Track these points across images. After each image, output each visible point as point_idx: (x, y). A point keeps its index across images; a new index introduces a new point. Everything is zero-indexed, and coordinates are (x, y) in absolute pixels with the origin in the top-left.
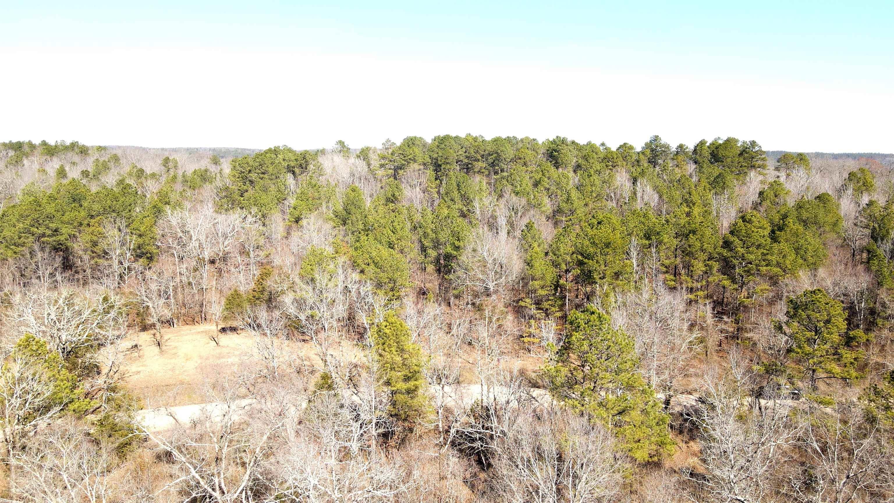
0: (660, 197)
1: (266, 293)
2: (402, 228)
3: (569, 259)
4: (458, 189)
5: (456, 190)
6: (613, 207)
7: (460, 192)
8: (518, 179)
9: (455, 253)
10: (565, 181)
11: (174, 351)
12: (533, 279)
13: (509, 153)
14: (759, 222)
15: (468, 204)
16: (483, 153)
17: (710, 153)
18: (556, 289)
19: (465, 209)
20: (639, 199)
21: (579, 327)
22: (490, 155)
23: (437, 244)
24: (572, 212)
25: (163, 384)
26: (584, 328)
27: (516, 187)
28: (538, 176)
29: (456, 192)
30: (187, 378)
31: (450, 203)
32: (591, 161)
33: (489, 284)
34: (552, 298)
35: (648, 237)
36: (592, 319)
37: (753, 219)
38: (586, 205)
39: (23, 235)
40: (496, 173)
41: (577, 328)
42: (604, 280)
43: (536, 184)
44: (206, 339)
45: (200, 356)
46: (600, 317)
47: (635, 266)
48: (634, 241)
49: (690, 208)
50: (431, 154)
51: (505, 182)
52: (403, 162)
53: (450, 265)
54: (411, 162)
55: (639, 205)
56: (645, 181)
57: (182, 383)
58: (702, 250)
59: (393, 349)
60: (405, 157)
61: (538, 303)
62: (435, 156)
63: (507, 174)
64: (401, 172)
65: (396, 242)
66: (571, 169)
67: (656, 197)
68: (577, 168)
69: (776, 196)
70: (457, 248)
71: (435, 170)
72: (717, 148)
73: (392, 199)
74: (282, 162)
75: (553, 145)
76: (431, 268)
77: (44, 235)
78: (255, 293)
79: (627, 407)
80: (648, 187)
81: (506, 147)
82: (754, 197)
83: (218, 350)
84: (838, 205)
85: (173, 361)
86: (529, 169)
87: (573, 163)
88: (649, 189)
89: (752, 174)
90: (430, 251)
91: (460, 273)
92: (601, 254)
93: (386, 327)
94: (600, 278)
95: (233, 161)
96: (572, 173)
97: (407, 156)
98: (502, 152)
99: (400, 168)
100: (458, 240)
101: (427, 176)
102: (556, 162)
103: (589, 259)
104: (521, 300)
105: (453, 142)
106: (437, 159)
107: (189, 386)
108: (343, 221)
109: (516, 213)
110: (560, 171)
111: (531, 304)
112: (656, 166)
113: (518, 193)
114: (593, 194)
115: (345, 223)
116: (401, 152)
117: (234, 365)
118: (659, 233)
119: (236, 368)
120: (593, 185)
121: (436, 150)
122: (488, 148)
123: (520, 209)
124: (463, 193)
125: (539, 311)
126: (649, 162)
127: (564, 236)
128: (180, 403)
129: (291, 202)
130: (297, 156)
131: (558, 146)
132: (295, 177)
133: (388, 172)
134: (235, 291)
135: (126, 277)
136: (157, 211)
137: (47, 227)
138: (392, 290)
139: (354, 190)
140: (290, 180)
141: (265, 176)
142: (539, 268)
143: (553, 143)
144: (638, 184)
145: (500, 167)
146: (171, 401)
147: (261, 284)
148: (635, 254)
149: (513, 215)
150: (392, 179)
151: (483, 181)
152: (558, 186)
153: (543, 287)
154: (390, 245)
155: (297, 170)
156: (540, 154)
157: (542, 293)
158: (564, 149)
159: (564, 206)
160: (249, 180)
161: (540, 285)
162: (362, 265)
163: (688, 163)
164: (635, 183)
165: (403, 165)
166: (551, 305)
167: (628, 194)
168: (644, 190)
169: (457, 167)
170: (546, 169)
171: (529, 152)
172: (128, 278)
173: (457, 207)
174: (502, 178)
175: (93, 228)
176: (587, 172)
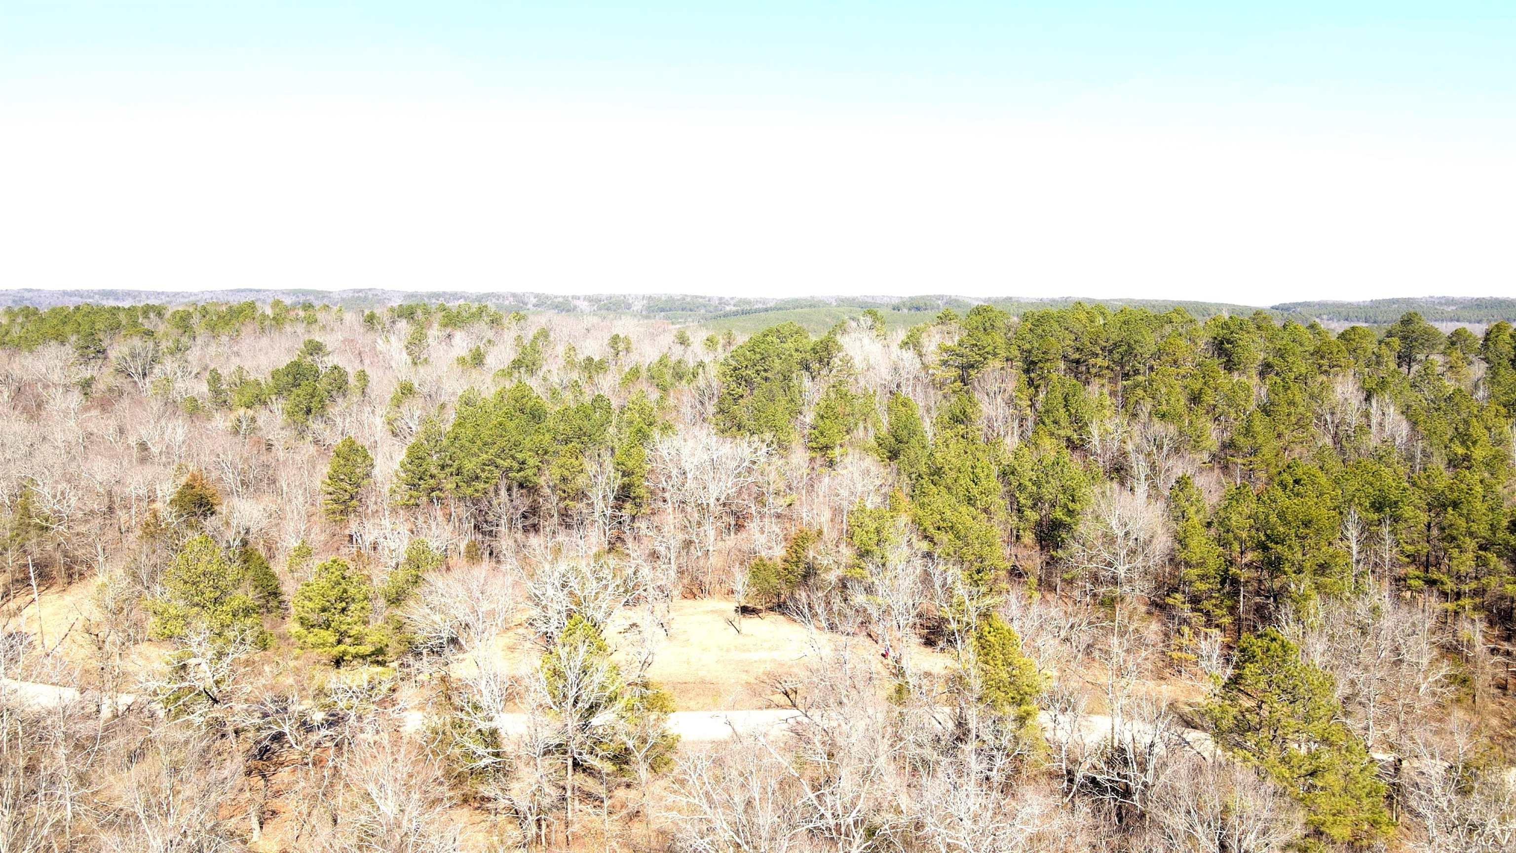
0: (1414, 424)
1: (802, 566)
2: (988, 476)
3: (1244, 535)
4: (1066, 406)
5: (1062, 406)
6: (1325, 445)
7: (1068, 410)
8: (1164, 390)
9: (1068, 519)
10: (1242, 395)
11: (685, 636)
12: (1188, 565)
13: (1149, 342)
15: (1080, 428)
16: (1105, 344)
18: (1223, 583)
19: (1075, 436)
20: (1374, 429)
21: (1254, 657)
22: (1116, 345)
23: (1037, 502)
24: (1255, 451)
25: (683, 681)
26: (1262, 660)
27: (1160, 404)
28: (1197, 385)
29: (1062, 411)
30: (708, 675)
31: (1053, 428)
32: (1290, 359)
33: (1119, 568)
34: (1217, 595)
35: (1378, 506)
36: (1272, 648)
38: (1279, 436)
39: (487, 468)
40: (1126, 376)
41: (1252, 658)
42: (1302, 575)
43: (1195, 399)
44: (723, 624)
45: (719, 647)
46: (1283, 646)
47: (1354, 553)
48: (1354, 514)
49: (1468, 448)
50: (1020, 343)
51: (1140, 392)
52: (977, 358)
53: (1060, 536)
54: (990, 356)
55: (1372, 441)
56: (1387, 397)
57: (703, 682)
58: (1472, 535)
59: (999, 662)
60: (979, 349)
61: (1195, 601)
62: (1027, 346)
63: (1144, 378)
64: (973, 372)
65: (978, 497)
66: (1254, 373)
67: (1404, 428)
68: (1266, 369)
70: (1070, 513)
71: (1027, 371)
73: (960, 418)
74: (793, 353)
75: (1225, 331)
76: (1028, 538)
77: (511, 469)
78: (787, 565)
79: (1318, 767)
80: (1392, 410)
81: (1143, 337)
83: (740, 640)
85: (687, 650)
86: (1182, 371)
87: (1258, 362)
88: (1393, 412)
90: (1028, 513)
91: (1075, 547)
92: (1297, 536)
93: (989, 633)
94: (1295, 572)
95: (707, 340)
96: (1256, 380)
97: (984, 348)
98: (1136, 342)
99: (972, 366)
100: (1073, 501)
101: (1014, 380)
102: (1229, 361)
103: (1277, 543)
104: (1168, 595)
105: (1056, 326)
106: (1030, 352)
107: (712, 686)
108: (890, 452)
109: (1160, 447)
110: (1236, 377)
111: (1184, 603)
112: (1412, 364)
113: (1163, 416)
114: (1292, 418)
115: (894, 455)
116: (975, 342)
117: (765, 662)
118: (1396, 503)
119: (769, 667)
120: (1291, 403)
121: (1029, 336)
122: (1113, 336)
123: (1166, 441)
124: (1073, 411)
125: (1195, 614)
126: (1399, 358)
127: (1237, 501)
128: (703, 707)
129: (809, 418)
130: (816, 344)
131: (1232, 333)
132: (813, 378)
133: (954, 373)
134: (761, 560)
135: (607, 529)
136: (642, 436)
137: (514, 458)
138: (978, 572)
139: (904, 405)
140: (807, 383)
141: (769, 375)
142: (1197, 550)
143: (1225, 326)
144: (1374, 402)
145: (1133, 366)
146: (692, 704)
147: (796, 552)
148: (1355, 534)
149: (1155, 451)
150: (959, 384)
151: (1106, 391)
152: (1231, 402)
153: (1203, 578)
154: (970, 501)
155: (815, 366)
156: (1202, 344)
157: (1202, 586)
158: (1243, 339)
159: (1241, 441)
160: (746, 380)
161: (1198, 576)
162: (931, 530)
163: (1470, 363)
164: (1368, 399)
165: (977, 361)
166: (1215, 605)
167: (1354, 419)
168: (1384, 414)
169: (1062, 365)
170: (1212, 374)
171: (1183, 343)
172: (610, 530)
173: (1062, 433)
174: (1137, 385)
175: (564, 459)
176: (1283, 380)
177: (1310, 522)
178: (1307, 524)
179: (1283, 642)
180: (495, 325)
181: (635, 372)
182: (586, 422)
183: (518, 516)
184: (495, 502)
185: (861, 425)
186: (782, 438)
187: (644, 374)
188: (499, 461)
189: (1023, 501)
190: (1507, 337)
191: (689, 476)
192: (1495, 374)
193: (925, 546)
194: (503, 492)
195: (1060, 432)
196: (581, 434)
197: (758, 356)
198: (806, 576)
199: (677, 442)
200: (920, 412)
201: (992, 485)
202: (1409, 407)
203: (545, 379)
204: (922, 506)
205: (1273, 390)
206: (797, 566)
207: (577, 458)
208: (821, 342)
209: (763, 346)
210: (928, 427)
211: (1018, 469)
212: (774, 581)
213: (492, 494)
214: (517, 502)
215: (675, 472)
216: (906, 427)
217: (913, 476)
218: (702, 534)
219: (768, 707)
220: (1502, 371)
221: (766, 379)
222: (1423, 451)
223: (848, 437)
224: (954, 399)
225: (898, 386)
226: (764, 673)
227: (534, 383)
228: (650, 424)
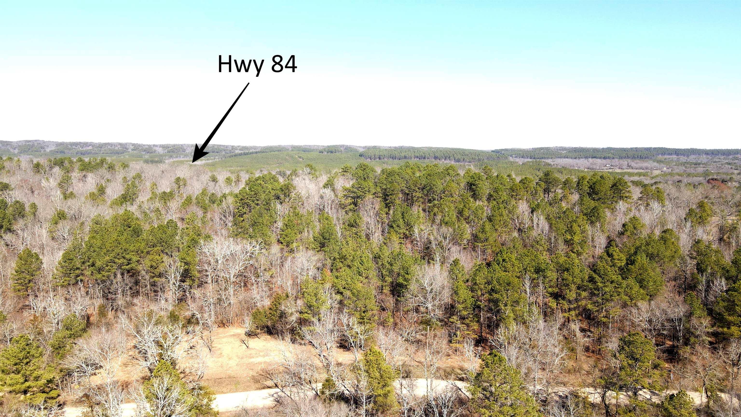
0: (551, 225)
1: (278, 312)
2: (368, 260)
3: (483, 287)
4: (403, 218)
5: (401, 218)
6: (515, 237)
7: (404, 220)
8: (446, 210)
9: (405, 283)
10: (480, 211)
11: (219, 352)
13: (439, 185)
14: (618, 255)
15: (409, 229)
16: (420, 186)
17: (589, 188)
18: (474, 309)
19: (407, 233)
20: (535, 227)
21: (488, 365)
22: (425, 187)
23: (391, 272)
24: (486, 241)
25: (218, 377)
26: (491, 366)
27: (445, 216)
28: (461, 206)
29: (401, 220)
30: (232, 373)
31: (397, 229)
32: (500, 193)
33: (429, 304)
34: (472, 316)
35: (537, 271)
36: (495, 360)
37: (614, 253)
38: (496, 230)
39: (109, 264)
40: (430, 201)
42: (507, 307)
43: (460, 213)
44: (238, 343)
45: (237, 356)
46: (500, 359)
47: (528, 293)
48: (528, 276)
49: (572, 236)
50: (381, 185)
51: (436, 210)
52: (361, 193)
53: (401, 291)
54: (367, 192)
55: (534, 233)
56: (540, 212)
57: (230, 377)
58: (574, 283)
60: (362, 189)
61: (463, 318)
62: (384, 187)
63: (438, 203)
64: (359, 200)
65: (364, 271)
66: (485, 199)
67: (547, 227)
68: (490, 198)
69: (635, 228)
70: (406, 280)
71: (384, 200)
72: (594, 184)
73: (353, 225)
74: (271, 191)
75: (472, 180)
76: (387, 290)
77: (122, 264)
78: (271, 311)
81: (437, 182)
82: (619, 228)
83: (249, 352)
84: (678, 239)
85: (220, 359)
87: (486, 194)
88: (542, 218)
89: (621, 203)
90: (387, 278)
91: (409, 296)
92: (504, 290)
93: (370, 354)
95: (227, 179)
96: (486, 203)
97: (364, 188)
98: (434, 185)
99: (358, 197)
100: (407, 274)
101: (378, 204)
102: (474, 194)
103: (496, 293)
104: (450, 317)
105: (397, 177)
106: (385, 190)
107: (234, 379)
108: (320, 243)
109: (445, 238)
110: (478, 203)
111: (457, 321)
112: (550, 193)
113: (447, 223)
114: (501, 222)
115: (323, 245)
116: (360, 186)
117: (261, 363)
118: (544, 270)
119: (263, 366)
120: (501, 215)
121: (385, 182)
122: (424, 182)
123: (448, 235)
124: (406, 221)
125: (463, 325)
126: (544, 190)
127: (479, 271)
128: (230, 391)
129: (280, 224)
130: (282, 186)
131: (475, 181)
132: (281, 203)
133: (349, 200)
134: (258, 310)
135: (177, 293)
136: (194, 242)
137: (124, 258)
138: (364, 312)
139: (327, 219)
140: (279, 206)
141: (259, 202)
142: (463, 296)
143: (472, 177)
144: (535, 214)
145: (433, 197)
146: (224, 390)
147: (275, 305)
148: (528, 284)
149: (443, 241)
150: (352, 206)
151: (421, 209)
152: (476, 215)
153: (465, 308)
154: (360, 274)
155: (282, 197)
156: (462, 185)
157: (465, 313)
158: (480, 184)
159: (480, 235)
160: (247, 205)
161: (463, 308)
162: (342, 290)
163: (572, 193)
164: (532, 212)
165: (361, 195)
166: (470, 321)
167: (527, 223)
168: (539, 219)
169: (401, 195)
170: (467, 202)
171: (454, 185)
172: (178, 293)
173: (401, 231)
174: (434, 206)
175: (153, 256)
176: (497, 203)
177: (510, 283)
178: (509, 284)
179: (500, 357)
180: (111, 169)
181: (189, 200)
182: (164, 236)
183: (128, 288)
184: (114, 282)
185: (306, 230)
186: (267, 240)
187: (194, 201)
188: (117, 260)
189: (384, 273)
190: (586, 183)
191: (220, 262)
192: (582, 200)
193: (339, 297)
194: (119, 276)
195: (400, 231)
196: (161, 241)
197: (253, 193)
198: (281, 317)
199: (213, 245)
200: (335, 221)
201: (370, 265)
202: (548, 215)
203: (140, 206)
204: (337, 277)
205: (493, 209)
206: (276, 312)
207: (159, 255)
208: (285, 185)
209: (255, 187)
210: (338, 230)
211: (382, 256)
212: (265, 320)
213: (112, 277)
214: (127, 281)
215: (212, 261)
216: (328, 231)
217: (332, 258)
218: (227, 294)
219: (264, 388)
220: (585, 199)
221: (257, 204)
222: (555, 237)
223: (300, 236)
224: (350, 214)
225: (324, 207)
226: (261, 370)
227: (133, 209)
228: (199, 235)
